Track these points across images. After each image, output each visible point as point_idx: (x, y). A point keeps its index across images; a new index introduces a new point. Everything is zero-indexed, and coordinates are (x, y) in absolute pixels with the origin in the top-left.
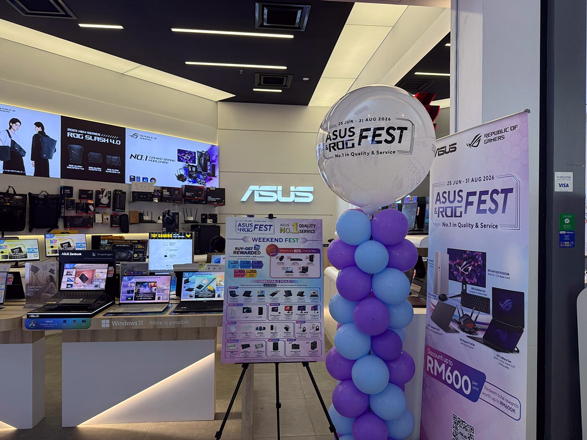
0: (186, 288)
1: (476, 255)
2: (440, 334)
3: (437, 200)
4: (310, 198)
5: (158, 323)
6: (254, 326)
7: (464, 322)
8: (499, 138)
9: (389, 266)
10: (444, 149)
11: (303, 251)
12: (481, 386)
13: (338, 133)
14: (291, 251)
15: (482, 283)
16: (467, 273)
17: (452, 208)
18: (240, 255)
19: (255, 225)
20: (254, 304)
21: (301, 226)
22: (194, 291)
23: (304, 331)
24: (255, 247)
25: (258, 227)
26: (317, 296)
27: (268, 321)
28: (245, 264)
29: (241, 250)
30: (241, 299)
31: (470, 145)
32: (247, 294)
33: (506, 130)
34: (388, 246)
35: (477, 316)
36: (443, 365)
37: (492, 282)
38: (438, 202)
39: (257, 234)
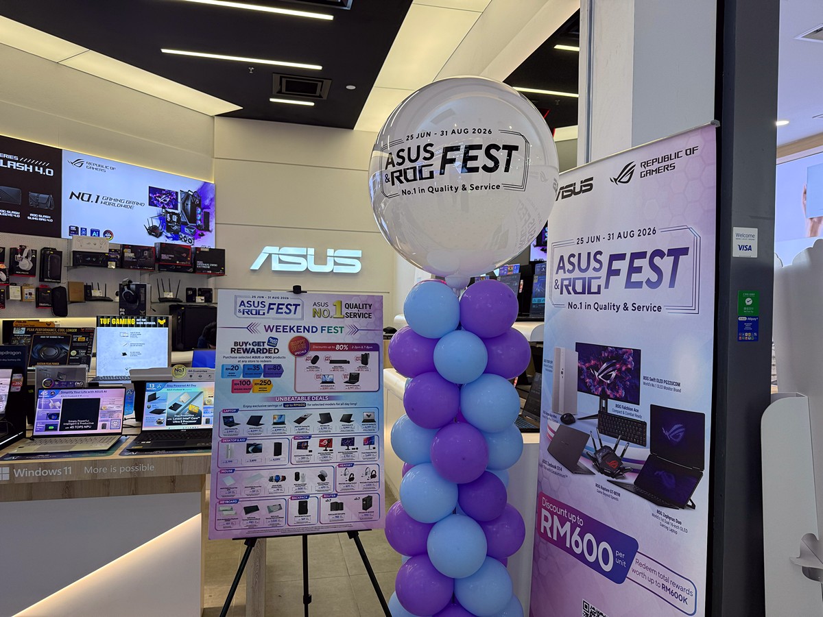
0: (152, 409)
1: (624, 353)
2: (563, 476)
3: (559, 268)
4: (357, 267)
5: (99, 470)
6: (267, 474)
7: (602, 458)
8: (666, 168)
9: (488, 371)
10: (572, 188)
11: (351, 347)
12: (629, 560)
13: (405, 154)
14: (330, 347)
15: (633, 396)
16: (608, 382)
17: (584, 279)
18: (242, 355)
19: (270, 304)
20: (268, 438)
21: (348, 306)
22: (166, 415)
23: (351, 479)
24: (269, 341)
25: (275, 307)
26: (373, 421)
27: (290, 465)
28: (252, 370)
29: (244, 347)
30: (243, 429)
31: (616, 180)
32: (255, 421)
33: (677, 156)
34: (486, 340)
35: (625, 450)
36: (568, 525)
37: (650, 396)
38: (561, 271)
39: (273, 319)
